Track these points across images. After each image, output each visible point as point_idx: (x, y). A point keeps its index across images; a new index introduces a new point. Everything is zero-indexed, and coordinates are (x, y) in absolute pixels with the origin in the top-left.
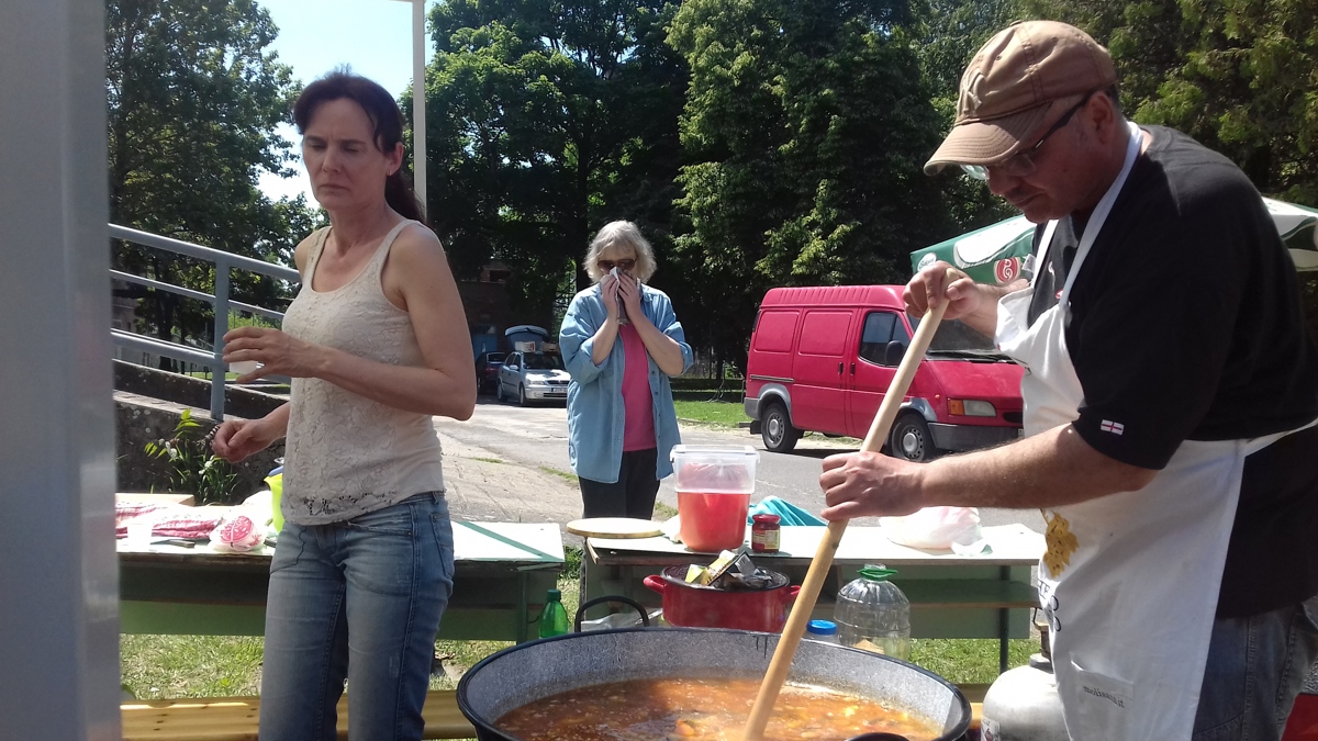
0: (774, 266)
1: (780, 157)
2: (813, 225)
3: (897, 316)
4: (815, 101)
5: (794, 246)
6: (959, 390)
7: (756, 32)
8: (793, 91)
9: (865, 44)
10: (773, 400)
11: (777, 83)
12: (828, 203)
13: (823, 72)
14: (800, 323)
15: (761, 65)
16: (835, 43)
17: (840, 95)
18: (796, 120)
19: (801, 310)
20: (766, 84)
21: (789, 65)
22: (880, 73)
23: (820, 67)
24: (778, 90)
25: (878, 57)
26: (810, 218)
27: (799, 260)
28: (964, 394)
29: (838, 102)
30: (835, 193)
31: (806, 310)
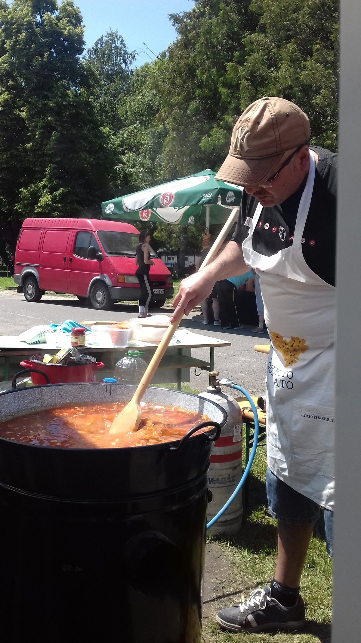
0: (24, 207)
1: (26, 151)
2: (44, 187)
3: (92, 234)
4: (43, 123)
5: (35, 197)
6: (122, 271)
7: (11, 83)
8: (32, 116)
9: (68, 96)
10: (29, 275)
11: (23, 111)
12: (51, 176)
13: (47, 108)
14: (43, 236)
15: (14, 100)
16: (52, 93)
17: (56, 121)
18: (33, 131)
19: (43, 229)
20: (17, 111)
21: (29, 103)
22: (76, 111)
23: (45, 105)
24: (24, 115)
25: (75, 104)
26: (43, 183)
27: (39, 205)
28: (125, 272)
29: (55, 124)
30: (55, 171)
31: (46, 230)
